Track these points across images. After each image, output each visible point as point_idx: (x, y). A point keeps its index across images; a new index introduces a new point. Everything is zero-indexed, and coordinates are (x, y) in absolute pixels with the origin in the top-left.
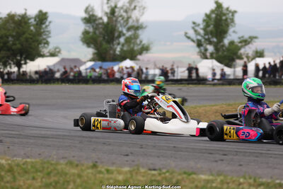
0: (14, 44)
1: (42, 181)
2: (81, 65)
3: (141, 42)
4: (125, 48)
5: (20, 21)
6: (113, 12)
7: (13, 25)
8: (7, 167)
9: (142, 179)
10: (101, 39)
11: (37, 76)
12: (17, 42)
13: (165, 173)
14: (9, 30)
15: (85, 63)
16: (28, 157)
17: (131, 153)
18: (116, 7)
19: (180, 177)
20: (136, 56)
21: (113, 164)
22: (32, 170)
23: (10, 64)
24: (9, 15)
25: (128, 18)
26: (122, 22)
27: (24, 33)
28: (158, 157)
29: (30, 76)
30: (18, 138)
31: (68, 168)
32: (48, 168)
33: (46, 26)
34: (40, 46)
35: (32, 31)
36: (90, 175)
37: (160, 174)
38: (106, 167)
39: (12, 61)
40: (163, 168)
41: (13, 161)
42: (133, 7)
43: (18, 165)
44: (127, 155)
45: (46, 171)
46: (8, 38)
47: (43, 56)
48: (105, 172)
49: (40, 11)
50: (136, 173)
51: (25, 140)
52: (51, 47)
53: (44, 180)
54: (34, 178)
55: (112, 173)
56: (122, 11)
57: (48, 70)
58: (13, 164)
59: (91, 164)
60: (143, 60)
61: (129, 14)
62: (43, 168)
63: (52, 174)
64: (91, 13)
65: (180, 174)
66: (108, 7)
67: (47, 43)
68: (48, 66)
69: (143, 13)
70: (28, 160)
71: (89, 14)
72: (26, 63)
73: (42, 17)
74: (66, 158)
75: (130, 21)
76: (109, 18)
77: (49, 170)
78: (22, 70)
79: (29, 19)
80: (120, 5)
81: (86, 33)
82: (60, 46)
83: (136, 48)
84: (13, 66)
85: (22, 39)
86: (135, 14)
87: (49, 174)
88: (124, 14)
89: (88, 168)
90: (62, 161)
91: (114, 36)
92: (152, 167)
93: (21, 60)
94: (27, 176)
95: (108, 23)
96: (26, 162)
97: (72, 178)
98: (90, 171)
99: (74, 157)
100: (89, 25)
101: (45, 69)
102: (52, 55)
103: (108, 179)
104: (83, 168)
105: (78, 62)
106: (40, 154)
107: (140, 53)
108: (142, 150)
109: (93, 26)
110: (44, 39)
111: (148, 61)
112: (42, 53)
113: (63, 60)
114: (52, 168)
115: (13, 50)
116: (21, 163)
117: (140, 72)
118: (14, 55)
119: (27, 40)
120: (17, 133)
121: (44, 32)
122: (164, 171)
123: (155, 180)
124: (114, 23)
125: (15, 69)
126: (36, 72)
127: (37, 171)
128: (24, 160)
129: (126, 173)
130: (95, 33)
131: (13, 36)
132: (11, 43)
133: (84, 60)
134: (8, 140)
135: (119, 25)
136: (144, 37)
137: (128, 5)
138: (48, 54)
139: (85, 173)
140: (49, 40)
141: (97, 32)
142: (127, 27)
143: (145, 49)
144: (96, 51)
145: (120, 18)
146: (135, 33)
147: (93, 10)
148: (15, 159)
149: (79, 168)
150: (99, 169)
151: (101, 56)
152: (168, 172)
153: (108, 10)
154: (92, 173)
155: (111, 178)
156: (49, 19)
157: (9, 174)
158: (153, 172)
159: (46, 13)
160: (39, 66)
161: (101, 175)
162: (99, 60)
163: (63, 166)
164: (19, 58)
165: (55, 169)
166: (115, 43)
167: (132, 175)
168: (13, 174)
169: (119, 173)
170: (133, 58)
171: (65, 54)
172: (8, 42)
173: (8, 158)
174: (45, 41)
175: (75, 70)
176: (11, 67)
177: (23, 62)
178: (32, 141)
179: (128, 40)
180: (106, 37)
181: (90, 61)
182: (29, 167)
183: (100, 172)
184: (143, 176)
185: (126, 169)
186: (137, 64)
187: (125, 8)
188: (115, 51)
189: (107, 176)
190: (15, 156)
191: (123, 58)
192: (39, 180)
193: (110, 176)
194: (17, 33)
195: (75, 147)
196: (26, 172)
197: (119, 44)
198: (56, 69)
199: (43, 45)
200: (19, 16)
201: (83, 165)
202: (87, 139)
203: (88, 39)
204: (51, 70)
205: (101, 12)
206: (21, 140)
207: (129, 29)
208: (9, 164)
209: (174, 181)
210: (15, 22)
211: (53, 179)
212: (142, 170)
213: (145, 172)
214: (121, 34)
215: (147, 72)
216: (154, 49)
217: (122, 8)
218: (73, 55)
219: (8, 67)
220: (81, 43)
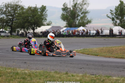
0: (31, 20)
1: (43, 80)
2: (61, 29)
3: (87, 19)
4: (80, 21)
5: (34, 10)
6: (75, 6)
7: (31, 12)
8: (28, 74)
9: (88, 79)
10: (70, 17)
11: (42, 34)
12: (33, 19)
13: (98, 76)
14: (29, 14)
15: (63, 28)
16: (37, 70)
17: (83, 68)
18: (77, 3)
19: (104, 78)
20: (85, 25)
21: (75, 72)
22: (39, 75)
23: (30, 29)
24: (29, 7)
25: (82, 8)
26: (79, 10)
27: (36, 15)
28: (95, 69)
29: (39, 34)
30: (33, 61)
31: (55, 74)
32: (46, 74)
33: (45, 12)
34: (43, 21)
35: (39, 14)
36: (65, 77)
37: (95, 77)
38: (72, 74)
39: (31, 27)
40: (97, 74)
41: (31, 71)
42: (84, 3)
43: (33, 73)
44: (81, 69)
45: (45, 76)
46: (28, 17)
47: (44, 25)
48: (71, 76)
49: (43, 6)
50: (85, 77)
51: (36, 62)
52: (47, 22)
53: (44, 80)
54: (40, 79)
55: (74, 76)
57: (46, 31)
58: (31, 73)
59: (65, 73)
60: (88, 27)
61: (82, 6)
62: (44, 74)
63: (48, 77)
64: (66, 6)
65: (104, 77)
66: (73, 3)
67: (46, 19)
68: (46, 30)
69: (88, 6)
70: (38, 71)
72: (36, 28)
73: (43, 8)
74: (54, 70)
76: (73, 8)
77: (47, 75)
78: (35, 31)
79: (38, 9)
81: (63, 15)
82: (52, 21)
83: (85, 22)
84: (31, 30)
85: (35, 18)
86: (85, 7)
87: (46, 77)
88: (80, 7)
89: (64, 74)
90: (53, 71)
91: (75, 16)
92: (92, 74)
93: (34, 27)
94: (37, 78)
95: (73, 11)
97: (57, 79)
98: (65, 76)
99: (57, 69)
100: (64, 11)
102: (48, 25)
103: (73, 79)
104: (62, 74)
105: (59, 28)
106: (42, 68)
107: (87, 24)
108: (88, 66)
109: (66, 12)
110: (44, 18)
111: (91, 27)
112: (43, 24)
113: (53, 27)
114: (48, 74)
115: (31, 23)
118: (32, 25)
119: (37, 18)
120: (33, 59)
121: (44, 15)
122: (97, 75)
123: (93, 80)
124: (75, 11)
126: (41, 32)
127: (41, 76)
128: (36, 71)
130: (67, 15)
131: (31, 17)
133: (62, 27)
134: (29, 62)
135: (77, 11)
136: (89, 17)
137: (82, 3)
138: (46, 24)
139: (63, 76)
140: (47, 18)
141: (68, 14)
142: (81, 12)
143: (89, 22)
144: (67, 23)
145: (78, 9)
146: (85, 15)
148: (32, 70)
150: (69, 75)
151: (70, 25)
152: (99, 76)
153: (73, 5)
154: (66, 77)
155: (74, 79)
156: (47, 9)
157: (29, 77)
158: (93, 76)
159: (45, 6)
160: (42, 30)
161: (70, 78)
162: (69, 27)
163: (53, 74)
164: (33, 26)
165: (49, 75)
166: (76, 19)
167: (83, 77)
168: (31, 77)
169: (78, 76)
170: (84, 26)
171: (54, 24)
172: (28, 19)
173: (28, 70)
175: (58, 31)
176: (30, 30)
177: (35, 28)
178: (39, 62)
179: (82, 18)
181: (65, 27)
182: (38, 74)
183: (69, 76)
184: (88, 78)
185: (81, 75)
186: (85, 28)
188: (76, 23)
189: (72, 78)
191: (79, 26)
192: (42, 80)
193: (74, 78)
194: (33, 15)
195: (58, 65)
196: (37, 76)
197: (77, 20)
198: (50, 31)
200: (33, 8)
201: (61, 73)
202: (63, 62)
203: (64, 18)
204: (48, 31)
207: (82, 14)
208: (29, 73)
209: (102, 80)
210: (31, 10)
211: (48, 79)
212: (88, 75)
214: (78, 15)
215: (90, 32)
216: (93, 22)
217: (79, 4)
218: (57, 25)
219: (29, 30)
220: (61, 19)
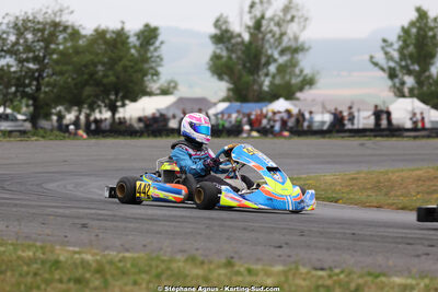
0: (105, 76)
1: (148, 288)
2: (209, 108)
3: (301, 71)
4: (278, 81)
5: (115, 40)
6: (258, 25)
7: (103, 47)
8: (94, 265)
9: (303, 283)
10: (240, 67)
11: (141, 125)
12: (110, 73)
13: (338, 275)
14: (97, 54)
15: (215, 104)
16: (128, 250)
17: (287, 244)
19: (361, 281)
20: (293, 93)
21: (258, 260)
22: (133, 270)
23: (99, 106)
24: (96, 30)
25: (282, 35)
26: (272, 40)
27: (121, 59)
28: (328, 249)
29: (131, 125)
30: (112, 221)
31: (188, 267)
32: (157, 267)
33: (156, 50)
34: (146, 78)
35: (132, 55)
36: (222, 277)
37: (330, 276)
38: (246, 266)
39: (103, 102)
40: (336, 267)
41: (104, 256)
42: (289, 17)
43: (111, 262)
44: (280, 247)
45: (154, 272)
46: (96, 66)
47: (150, 94)
48: (246, 273)
49: (147, 26)
50: (294, 275)
51: (122, 225)
52: (162, 81)
53: (151, 285)
54: (135, 283)
55: (257, 275)
56: (272, 24)
57: (158, 115)
58: (104, 261)
59: (223, 261)
60: (305, 100)
61: (283, 29)
62: (150, 266)
63: (164, 277)
64: (224, 27)
65: (361, 276)
66: (251, 18)
67: (157, 74)
68: (158, 110)
69: (304, 27)
70: (127, 255)
71: (220, 29)
72: (123, 105)
73: (149, 35)
74: (184, 251)
75: (285, 39)
76: (251, 35)
77: (159, 270)
78: (117, 116)
80: (268, 15)
81: (216, 57)
82: (176, 78)
83: (294, 81)
84: (104, 110)
85: (119, 68)
86: (292, 29)
87: (158, 276)
88: (276, 29)
89: (219, 267)
90: (179, 257)
91: (259, 60)
92: (318, 265)
93: (116, 101)
94: (125, 279)
95: (250, 43)
96: (124, 257)
98: (222, 271)
99: (197, 249)
100: (221, 46)
101: (154, 114)
102: (165, 92)
104: (212, 267)
105: (204, 103)
106: (145, 246)
107: (301, 89)
108: (303, 238)
109: (227, 48)
110: (152, 68)
111: (313, 100)
112: (148, 90)
113: (181, 100)
114: (163, 266)
115: (104, 85)
116: (117, 259)
117: (301, 119)
118: (106, 92)
119: (125, 68)
120: (110, 213)
121: (152, 57)
122: (337, 271)
123: (323, 286)
124: (260, 42)
125: (107, 115)
126: (140, 120)
127: (140, 272)
128: (121, 255)
129: (278, 274)
130: (230, 58)
131: (104, 64)
132: (101, 73)
133: (213, 100)
134: (96, 223)
135: (267, 46)
136: (306, 64)
137: (281, 14)
138: (158, 92)
139: (215, 274)
140: (160, 69)
141: (234, 56)
142: (280, 48)
143: (309, 82)
144: (231, 86)
145: (270, 35)
146: (293, 58)
147: (226, 22)
148: (107, 252)
149: (206, 267)
150: (236, 268)
151: (240, 94)
152: (342, 272)
153: (251, 23)
154: (225, 275)
156: (160, 38)
157: (97, 276)
158: (321, 273)
159: (156, 29)
160: (144, 110)
161: (240, 279)
162: (237, 101)
163: (181, 264)
164: (113, 97)
165: (168, 268)
166: (261, 73)
167: (286, 277)
168: (104, 276)
169: (268, 274)
170: (289, 96)
171: (184, 91)
172: (96, 72)
173: (95, 251)
174: (153, 71)
176: (100, 112)
177: (119, 104)
178: (132, 225)
179: (282, 69)
180: (248, 65)
181: (224, 100)
182: (129, 265)
183: (238, 273)
184: (305, 280)
185: (279, 268)
186: (295, 106)
187: (276, 19)
188: (261, 85)
189: (248, 279)
190: (107, 248)
191: (274, 97)
192: (144, 286)
193: (254, 279)
194: (111, 59)
195: (200, 234)
196: (124, 273)
197: (267, 75)
198: (170, 114)
199: (149, 77)
200: (113, 32)
201: (211, 262)
202: (217, 223)
203: (220, 68)
204: (162, 116)
205: (240, 25)
206: (115, 224)
207: (282, 52)
208: (97, 261)
209: (353, 286)
210: (106, 42)
212: (303, 270)
213: (308, 273)
214: (270, 60)
215: (311, 118)
216: (321, 82)
217: (272, 19)
218: (197, 93)
219: (97, 111)
220: (209, 74)
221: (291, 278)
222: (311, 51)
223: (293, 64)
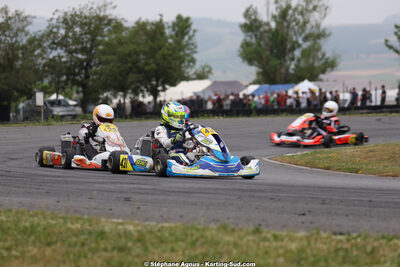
0: (147, 64)
1: (184, 254)
2: (241, 90)
3: (324, 55)
4: (302, 64)
5: (154, 31)
6: (284, 14)
7: (144, 38)
8: (136, 235)
9: (323, 247)
10: (268, 53)
12: (151, 61)
13: (355, 239)
14: (139, 45)
15: (247, 86)
16: (166, 221)
17: (309, 211)
18: (289, 7)
19: (376, 244)
20: (317, 76)
21: (284, 227)
22: (171, 238)
23: (142, 91)
24: (137, 23)
25: (305, 23)
26: (296, 28)
27: (160, 48)
28: (347, 216)
30: (153, 194)
31: (220, 235)
32: (192, 235)
33: (190, 38)
34: (183, 65)
35: (170, 44)
36: (251, 244)
37: (348, 240)
38: (272, 232)
39: (146, 87)
40: (353, 232)
41: (145, 226)
42: (311, 7)
43: (151, 232)
44: (304, 214)
45: (189, 239)
46: (138, 55)
47: (187, 79)
48: (272, 239)
50: (316, 240)
51: (161, 198)
52: (198, 67)
53: (187, 252)
54: (173, 250)
55: (282, 240)
56: (296, 13)
57: (195, 98)
58: (145, 231)
59: (252, 228)
60: (328, 81)
61: (306, 17)
62: (186, 235)
63: (198, 244)
64: (253, 17)
65: (377, 240)
66: (277, 8)
67: (193, 61)
68: (195, 93)
69: (325, 15)
70: (166, 225)
71: (250, 18)
72: (164, 90)
73: (183, 25)
74: (217, 220)
75: (308, 26)
76: (278, 23)
77: (194, 238)
78: (158, 99)
80: (294, 4)
81: (246, 45)
82: (211, 64)
83: (316, 64)
84: (147, 94)
85: (158, 56)
86: (314, 17)
87: (193, 244)
88: (299, 17)
89: (248, 234)
90: (213, 226)
91: (285, 49)
92: (337, 230)
93: (157, 86)
94: (163, 247)
95: (277, 30)
96: (162, 227)
97: (225, 248)
98: (251, 238)
99: (228, 218)
100: (250, 34)
101: (191, 97)
102: (200, 77)
103: (276, 249)
104: (242, 234)
105: (236, 85)
106: (181, 216)
107: (324, 71)
108: (325, 206)
109: (256, 36)
110: (188, 55)
112: (186, 75)
113: (215, 84)
114: (198, 234)
115: (145, 72)
116: (156, 229)
118: (148, 79)
119: (164, 57)
120: (151, 187)
121: (187, 45)
122: (354, 235)
123: (342, 249)
124: (285, 30)
125: (149, 98)
127: (177, 240)
128: (160, 225)
129: (301, 239)
130: (259, 45)
131: (145, 53)
132: (143, 61)
133: (244, 83)
134: (138, 197)
135: (292, 33)
136: (328, 48)
137: (304, 4)
138: (194, 77)
139: (245, 241)
140: (195, 56)
141: (262, 43)
142: (303, 35)
143: (330, 65)
144: (261, 70)
145: (294, 23)
146: (315, 43)
147: (255, 12)
148: (147, 223)
149: (236, 234)
150: (264, 235)
151: (268, 77)
152: (359, 236)
153: (276, 13)
154: (254, 241)
155: (281, 247)
156: (193, 27)
157: (139, 244)
158: (339, 237)
159: (188, 19)
160: (182, 93)
161: (267, 244)
162: (266, 83)
163: (214, 232)
164: (154, 83)
165: (202, 236)
166: (287, 58)
167: (309, 242)
168: (144, 245)
169: (292, 240)
170: (312, 79)
171: (218, 75)
172: (139, 61)
173: (137, 222)
174: (189, 58)
176: (143, 96)
177: (160, 88)
178: (170, 198)
179: (306, 54)
180: (275, 51)
181: (254, 83)
182: (166, 234)
183: (265, 239)
184: (325, 244)
185: (301, 234)
186: (317, 86)
187: (300, 8)
188: (287, 68)
189: (274, 244)
190: (147, 219)
191: (299, 79)
192: (181, 253)
193: (279, 244)
194: (151, 48)
195: (232, 204)
196: (162, 241)
197: (293, 59)
199: (186, 64)
200: (153, 24)
201: (241, 230)
202: (247, 194)
203: (249, 54)
204: (199, 98)
205: (266, 14)
207: (306, 39)
208: (138, 231)
209: (369, 249)
210: (147, 33)
211: (199, 250)
212: (324, 235)
213: (327, 238)
214: (295, 45)
216: (342, 64)
217: (296, 9)
218: (230, 77)
219: (141, 95)
220: (240, 60)
221: (313, 242)
222: (332, 36)
223: (315, 49)
